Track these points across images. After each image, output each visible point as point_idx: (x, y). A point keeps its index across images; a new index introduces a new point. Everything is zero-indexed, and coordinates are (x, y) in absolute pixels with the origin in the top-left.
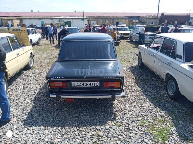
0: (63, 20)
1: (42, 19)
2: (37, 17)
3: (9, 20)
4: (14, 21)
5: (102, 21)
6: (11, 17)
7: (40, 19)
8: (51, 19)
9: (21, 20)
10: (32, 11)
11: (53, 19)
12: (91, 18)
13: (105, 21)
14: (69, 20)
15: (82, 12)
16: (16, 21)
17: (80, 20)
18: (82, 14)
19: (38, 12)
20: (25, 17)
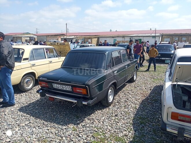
0: (134, 38)
1: (115, 37)
2: (111, 36)
3: (89, 38)
4: (93, 39)
5: (178, 38)
6: (92, 36)
7: (113, 37)
8: (123, 37)
9: (98, 38)
10: (111, 30)
11: (125, 37)
12: (165, 35)
13: (182, 38)
14: (140, 38)
15: (154, 30)
16: (94, 39)
17: (152, 37)
18: (155, 32)
19: (116, 31)
20: (103, 36)
